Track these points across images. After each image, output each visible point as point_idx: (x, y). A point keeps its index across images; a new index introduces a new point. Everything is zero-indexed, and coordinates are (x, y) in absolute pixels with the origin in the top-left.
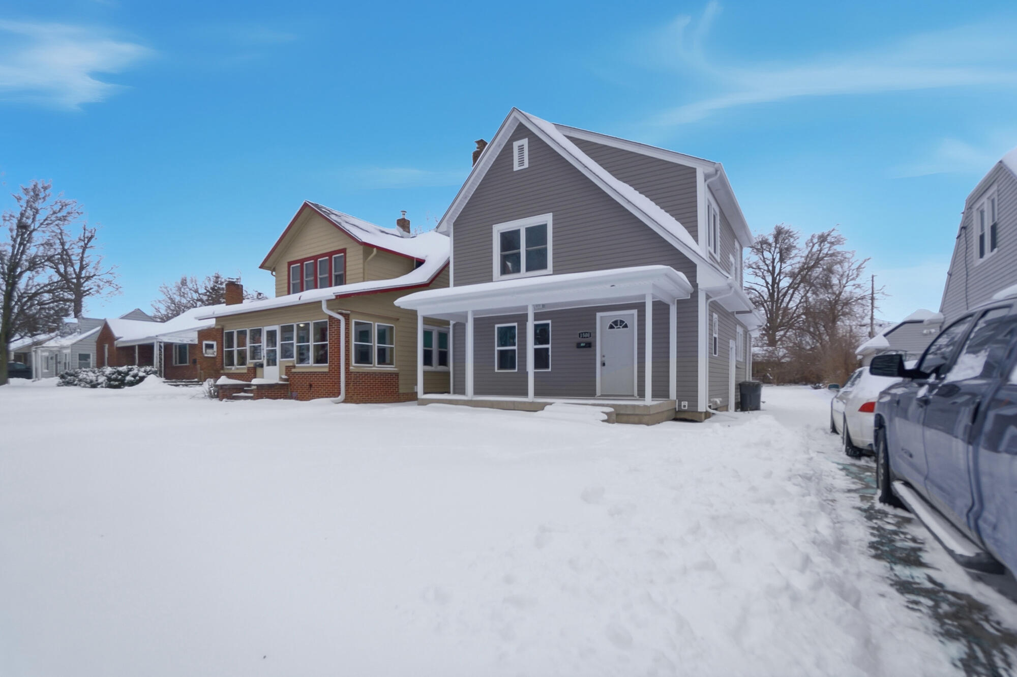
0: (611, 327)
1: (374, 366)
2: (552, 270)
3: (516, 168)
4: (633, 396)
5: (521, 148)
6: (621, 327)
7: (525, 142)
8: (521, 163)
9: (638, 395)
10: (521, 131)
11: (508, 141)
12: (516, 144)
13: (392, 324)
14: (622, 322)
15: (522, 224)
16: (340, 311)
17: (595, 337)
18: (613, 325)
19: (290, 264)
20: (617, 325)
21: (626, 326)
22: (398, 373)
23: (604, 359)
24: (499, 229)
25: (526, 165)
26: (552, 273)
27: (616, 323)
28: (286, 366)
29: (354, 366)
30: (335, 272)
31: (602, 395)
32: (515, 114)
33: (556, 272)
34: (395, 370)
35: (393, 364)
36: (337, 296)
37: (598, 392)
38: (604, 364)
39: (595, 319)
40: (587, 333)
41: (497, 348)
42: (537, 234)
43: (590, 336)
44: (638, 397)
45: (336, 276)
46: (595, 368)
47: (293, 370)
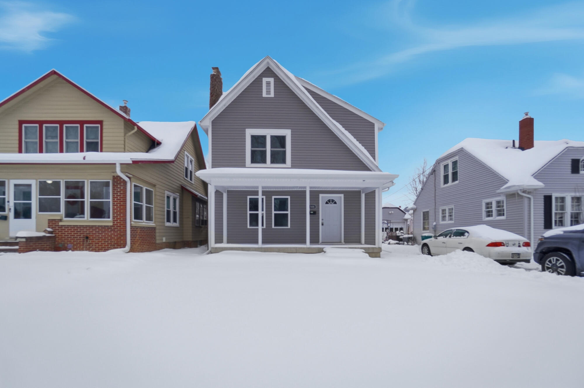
0: (327, 203)
1: (143, 222)
2: (291, 165)
3: (264, 95)
4: (341, 242)
5: (268, 83)
6: (333, 203)
7: (272, 80)
8: (268, 92)
9: (344, 242)
10: (268, 72)
11: (259, 76)
12: (265, 80)
13: (152, 189)
14: (333, 201)
15: (269, 133)
16: (127, 174)
17: (319, 208)
18: (328, 202)
19: (21, 123)
20: (330, 202)
21: (335, 203)
22: (155, 228)
23: (323, 221)
24: (250, 132)
25: (272, 95)
26: (290, 167)
27: (329, 201)
28: (49, 220)
29: (134, 222)
30: (87, 138)
31: (322, 243)
32: (268, 60)
33: (293, 166)
34: (153, 225)
35: (152, 221)
36: (133, 161)
37: (320, 241)
38: (322, 224)
39: (319, 198)
40: (313, 205)
41: (249, 212)
42: (280, 141)
43: (315, 208)
44: (344, 243)
45: (88, 143)
46: (319, 227)
47: (61, 224)
